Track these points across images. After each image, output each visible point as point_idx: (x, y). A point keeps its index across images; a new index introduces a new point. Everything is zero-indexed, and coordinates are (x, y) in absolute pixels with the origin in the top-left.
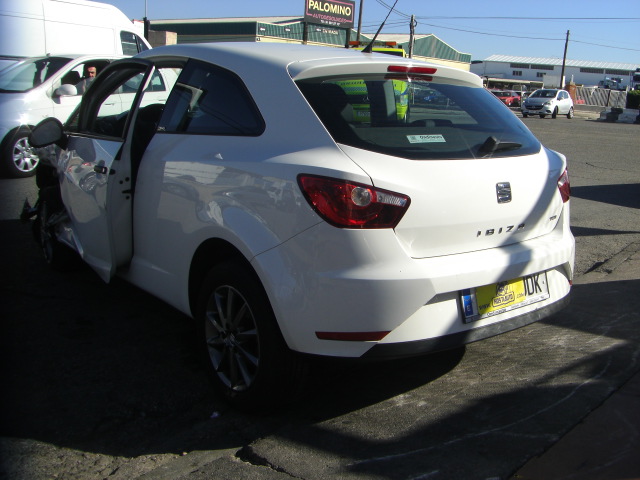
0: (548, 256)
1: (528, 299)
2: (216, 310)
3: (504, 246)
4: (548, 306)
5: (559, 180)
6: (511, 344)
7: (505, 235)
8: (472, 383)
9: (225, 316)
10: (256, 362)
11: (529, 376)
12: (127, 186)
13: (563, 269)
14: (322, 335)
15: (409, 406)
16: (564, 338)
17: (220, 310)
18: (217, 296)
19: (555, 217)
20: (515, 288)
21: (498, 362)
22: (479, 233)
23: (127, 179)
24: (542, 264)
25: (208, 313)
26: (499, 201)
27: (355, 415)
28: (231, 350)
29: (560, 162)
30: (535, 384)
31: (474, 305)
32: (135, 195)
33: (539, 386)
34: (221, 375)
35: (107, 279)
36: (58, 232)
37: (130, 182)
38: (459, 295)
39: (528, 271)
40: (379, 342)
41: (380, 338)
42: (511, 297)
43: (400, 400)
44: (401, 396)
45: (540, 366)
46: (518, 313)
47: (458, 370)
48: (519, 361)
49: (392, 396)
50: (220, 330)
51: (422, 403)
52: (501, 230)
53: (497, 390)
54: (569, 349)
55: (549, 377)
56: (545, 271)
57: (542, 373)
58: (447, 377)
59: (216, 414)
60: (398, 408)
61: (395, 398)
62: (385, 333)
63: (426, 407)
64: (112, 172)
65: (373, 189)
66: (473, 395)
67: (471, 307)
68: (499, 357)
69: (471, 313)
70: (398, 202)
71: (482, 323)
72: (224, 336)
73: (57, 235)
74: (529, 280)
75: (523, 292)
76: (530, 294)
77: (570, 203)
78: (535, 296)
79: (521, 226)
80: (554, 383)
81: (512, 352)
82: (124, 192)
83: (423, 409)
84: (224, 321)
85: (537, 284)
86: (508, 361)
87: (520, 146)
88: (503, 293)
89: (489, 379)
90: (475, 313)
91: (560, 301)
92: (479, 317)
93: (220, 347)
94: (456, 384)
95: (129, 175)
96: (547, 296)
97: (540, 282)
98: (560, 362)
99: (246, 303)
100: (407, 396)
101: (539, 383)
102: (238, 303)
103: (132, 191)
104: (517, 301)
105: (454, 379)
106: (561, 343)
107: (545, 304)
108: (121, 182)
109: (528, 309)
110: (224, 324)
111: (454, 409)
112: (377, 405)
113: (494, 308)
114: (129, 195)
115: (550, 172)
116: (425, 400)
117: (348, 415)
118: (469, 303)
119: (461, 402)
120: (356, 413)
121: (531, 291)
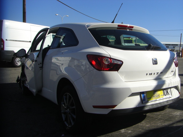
0: (171, 83)
1: (165, 97)
2: (64, 101)
3: (156, 79)
4: (172, 100)
5: (174, 60)
6: (161, 115)
7: (156, 76)
8: (147, 125)
9: (66, 103)
10: (75, 117)
11: (167, 124)
12: (41, 65)
13: (176, 88)
14: (95, 107)
15: (125, 132)
16: (179, 113)
17: (65, 101)
18: (64, 97)
19: (173, 71)
20: (160, 93)
21: (156, 120)
22: (147, 74)
23: (41, 63)
24: (169, 85)
25: (62, 103)
26: (153, 64)
27: (107, 135)
28: (68, 113)
29: (174, 55)
30: (168, 125)
31: (146, 98)
32: (43, 68)
33: (169, 126)
34: (65, 122)
35: (35, 94)
36: (25, 83)
37: (41, 64)
38: (140, 93)
39: (164, 87)
40: (113, 109)
41: (114, 108)
42: (159, 96)
43: (123, 131)
44: (123, 129)
45: (171, 121)
46: (161, 101)
47: (143, 122)
48: (163, 119)
49: (120, 130)
50: (65, 107)
51: (130, 132)
52: (154, 74)
53: (155, 127)
54: (180, 116)
55: (174, 123)
56: (170, 88)
57: (171, 122)
58: (139, 124)
59: (63, 135)
60: (122, 133)
61: (121, 130)
62: (115, 106)
63: (131, 132)
64: (36, 61)
65: (111, 58)
66: (147, 129)
67: (145, 98)
68: (157, 118)
69: (145, 100)
70: (119, 63)
71: (149, 104)
72: (66, 109)
73: (24, 84)
74: (165, 91)
75: (163, 94)
76: (165, 95)
77: (178, 68)
78: (167, 96)
79: (161, 73)
80: (175, 125)
81: (161, 117)
82: (40, 67)
83: (130, 133)
84: (66, 105)
85: (167, 92)
86: (160, 119)
87: (160, 48)
88: (156, 94)
89: (153, 124)
90: (146, 100)
91: (176, 98)
92: (148, 102)
93: (65, 113)
94: (142, 126)
95: (41, 62)
96: (171, 96)
97: (168, 91)
98: (177, 119)
99: (72, 98)
100: (125, 129)
101: (169, 125)
102: (70, 98)
103: (42, 67)
104: (161, 97)
105: (141, 125)
106: (178, 114)
107: (171, 99)
108: (39, 64)
109: (165, 100)
110: (66, 106)
111: (140, 133)
112: (115, 132)
113: (153, 99)
114: (41, 68)
115: (171, 57)
116: (131, 131)
117: (105, 135)
118: (144, 97)
119: (143, 131)
120: (108, 134)
121: (166, 94)
